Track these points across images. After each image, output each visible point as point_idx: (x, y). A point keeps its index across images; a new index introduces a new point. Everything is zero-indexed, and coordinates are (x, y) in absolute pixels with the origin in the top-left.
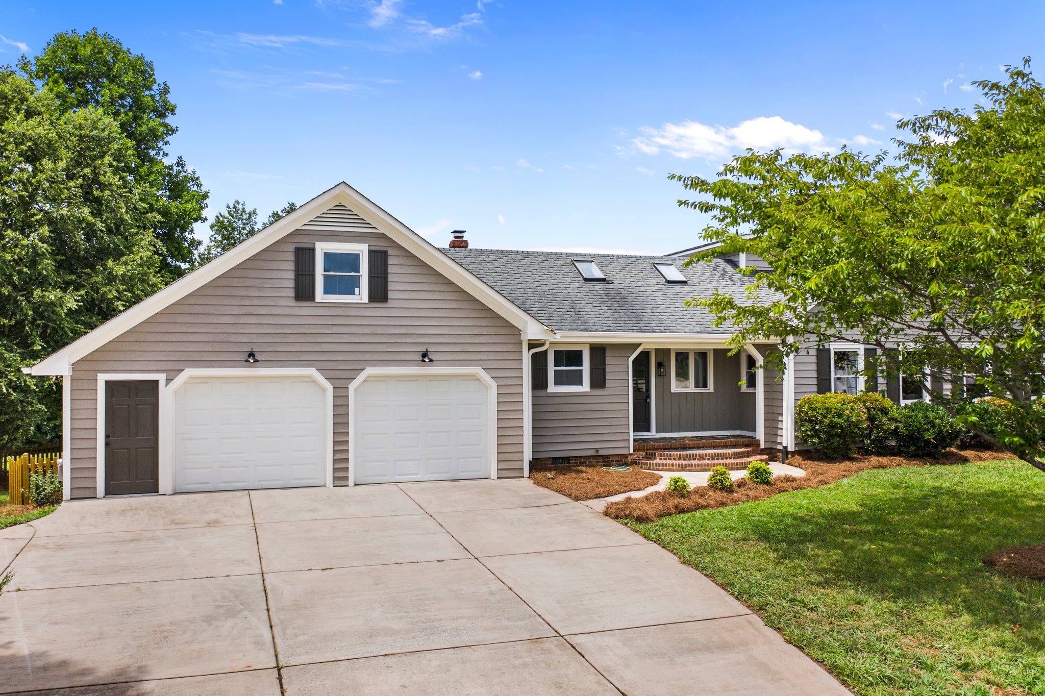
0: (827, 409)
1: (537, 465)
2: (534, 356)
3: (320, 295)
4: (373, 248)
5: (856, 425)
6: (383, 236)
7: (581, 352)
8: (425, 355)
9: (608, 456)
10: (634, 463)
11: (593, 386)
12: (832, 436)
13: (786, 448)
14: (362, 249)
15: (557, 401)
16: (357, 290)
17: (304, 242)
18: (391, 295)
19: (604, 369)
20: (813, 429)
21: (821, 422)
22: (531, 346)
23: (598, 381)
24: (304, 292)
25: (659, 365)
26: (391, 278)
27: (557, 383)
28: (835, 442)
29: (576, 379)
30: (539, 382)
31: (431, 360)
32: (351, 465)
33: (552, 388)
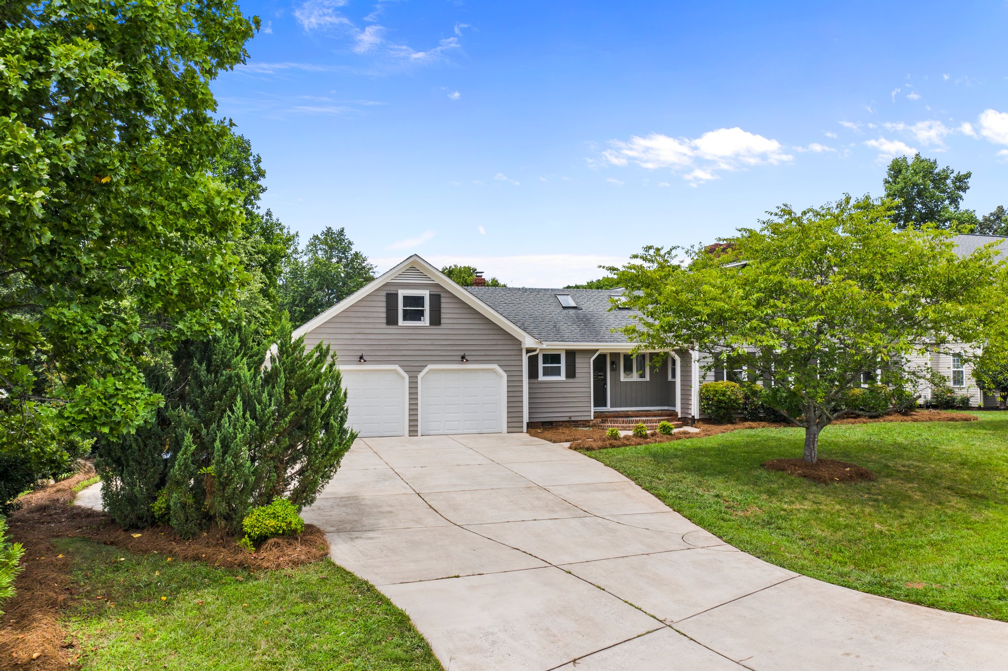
0: (716, 391)
1: (530, 425)
2: (530, 358)
3: (401, 322)
4: (432, 293)
5: (735, 401)
6: (438, 285)
7: (559, 355)
8: (463, 357)
9: (577, 421)
10: (594, 426)
11: (567, 376)
12: (720, 408)
13: (693, 417)
14: (426, 293)
15: (544, 386)
16: (422, 318)
17: (392, 290)
18: (443, 321)
19: (575, 366)
20: (708, 404)
21: (713, 399)
22: (528, 351)
23: (571, 373)
24: (391, 320)
25: (612, 363)
26: (443, 311)
27: (544, 374)
28: (722, 412)
29: (557, 372)
30: (533, 374)
31: (467, 361)
32: (419, 423)
33: (541, 378)
